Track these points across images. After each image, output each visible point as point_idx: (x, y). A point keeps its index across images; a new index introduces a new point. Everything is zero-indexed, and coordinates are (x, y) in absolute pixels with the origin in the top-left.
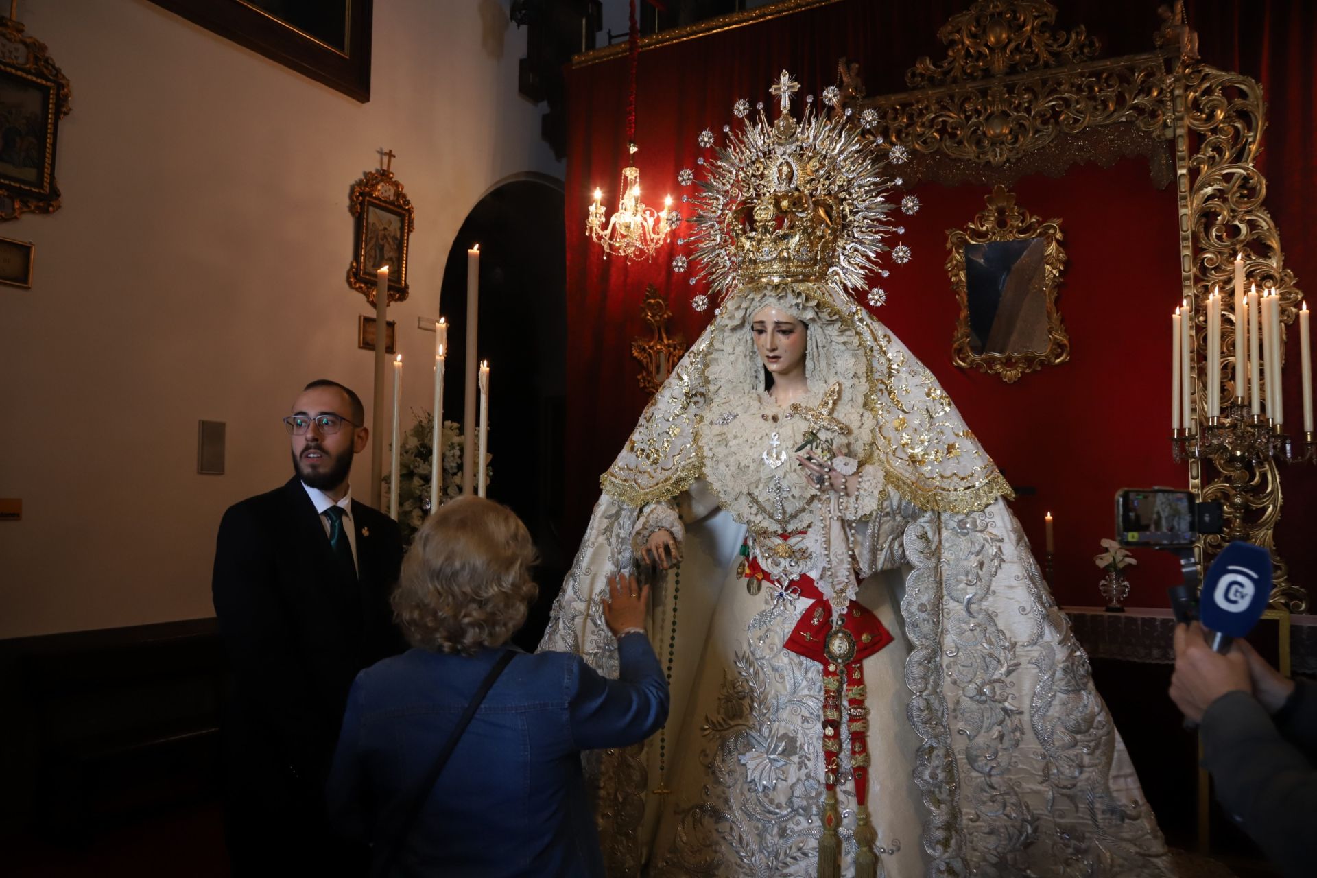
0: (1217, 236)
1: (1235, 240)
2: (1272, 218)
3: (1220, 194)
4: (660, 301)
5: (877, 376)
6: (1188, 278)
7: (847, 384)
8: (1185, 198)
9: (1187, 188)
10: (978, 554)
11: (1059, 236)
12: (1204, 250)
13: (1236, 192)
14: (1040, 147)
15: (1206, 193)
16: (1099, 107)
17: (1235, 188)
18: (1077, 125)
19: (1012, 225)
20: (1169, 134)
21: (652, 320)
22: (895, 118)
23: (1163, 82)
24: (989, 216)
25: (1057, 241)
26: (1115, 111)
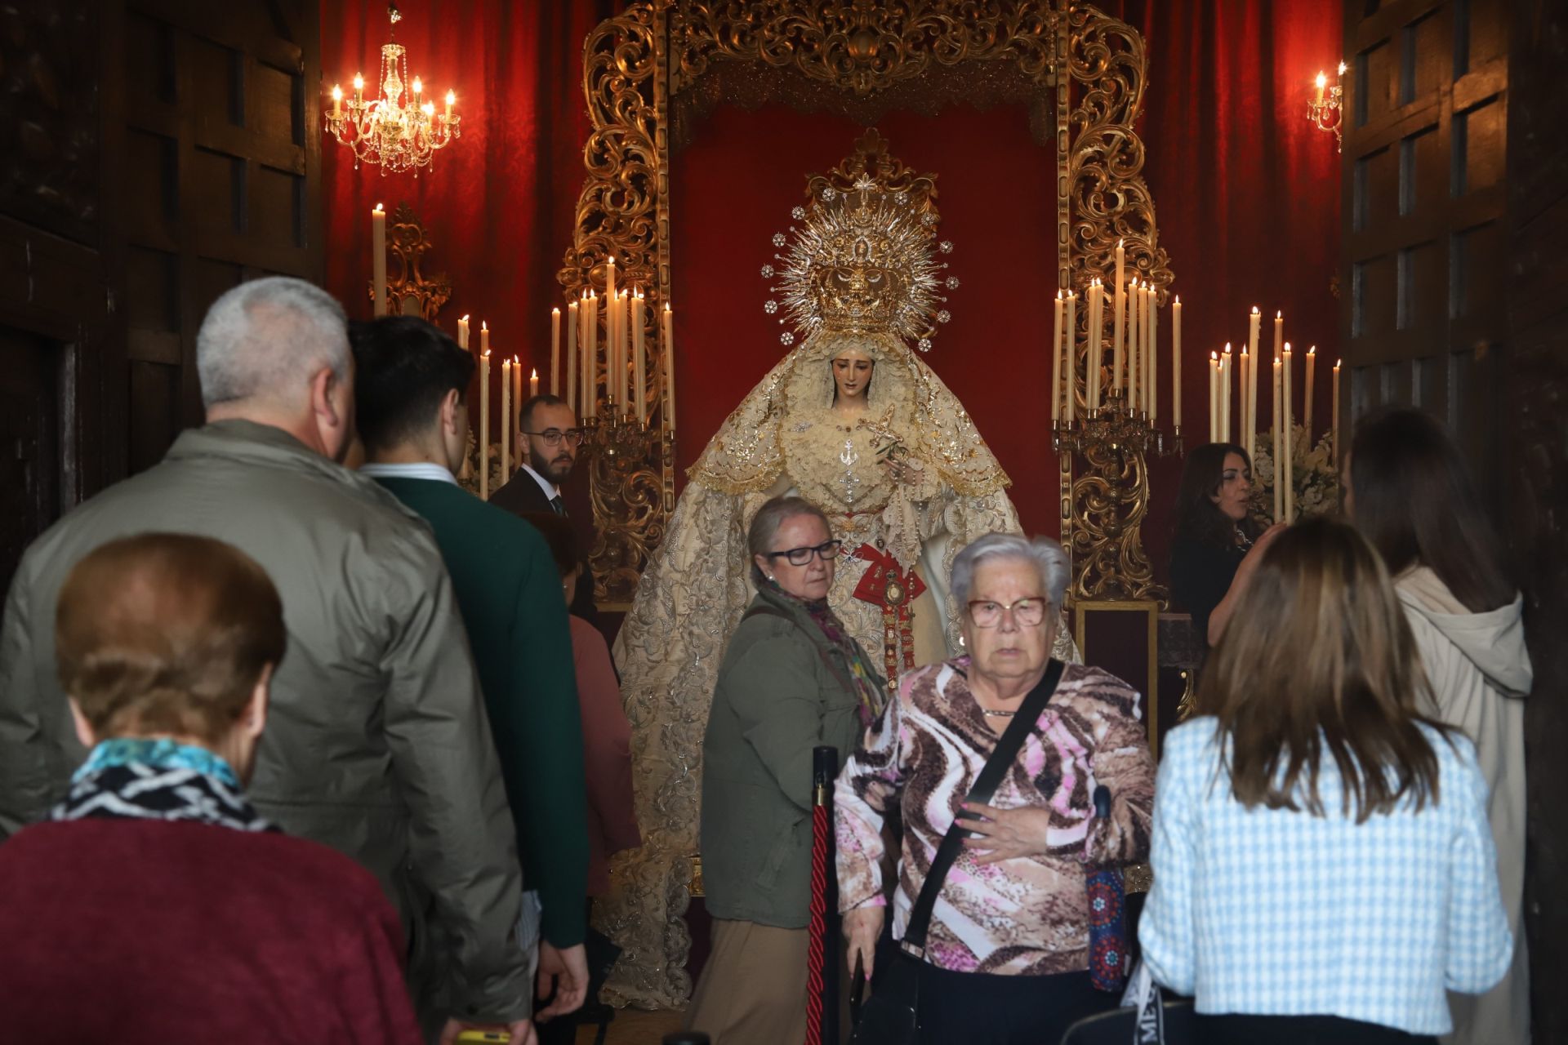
0: (1094, 204)
1: (1112, 211)
2: (1148, 190)
3: (1099, 158)
4: (415, 226)
5: (919, 400)
6: (1064, 250)
7: (898, 405)
8: (1064, 158)
9: (1067, 147)
10: (989, 525)
11: (934, 193)
12: (1081, 219)
13: (1115, 157)
14: (911, 77)
15: (1085, 155)
16: (978, 38)
17: (1115, 152)
18: (953, 57)
19: (882, 176)
20: (1051, 81)
21: (401, 252)
22: (738, 16)
23: (1047, 18)
24: (857, 163)
25: (932, 199)
26: (995, 45)
